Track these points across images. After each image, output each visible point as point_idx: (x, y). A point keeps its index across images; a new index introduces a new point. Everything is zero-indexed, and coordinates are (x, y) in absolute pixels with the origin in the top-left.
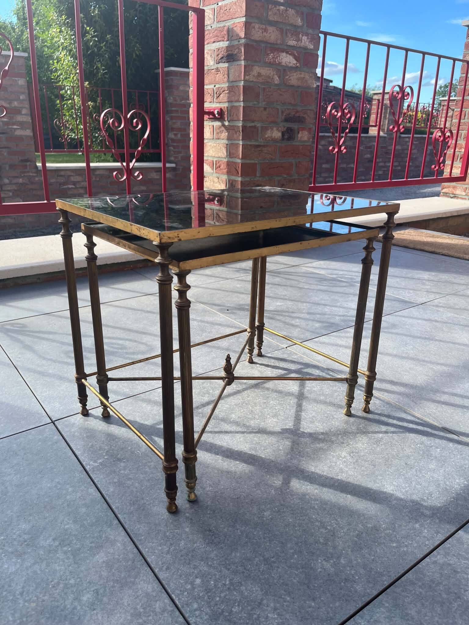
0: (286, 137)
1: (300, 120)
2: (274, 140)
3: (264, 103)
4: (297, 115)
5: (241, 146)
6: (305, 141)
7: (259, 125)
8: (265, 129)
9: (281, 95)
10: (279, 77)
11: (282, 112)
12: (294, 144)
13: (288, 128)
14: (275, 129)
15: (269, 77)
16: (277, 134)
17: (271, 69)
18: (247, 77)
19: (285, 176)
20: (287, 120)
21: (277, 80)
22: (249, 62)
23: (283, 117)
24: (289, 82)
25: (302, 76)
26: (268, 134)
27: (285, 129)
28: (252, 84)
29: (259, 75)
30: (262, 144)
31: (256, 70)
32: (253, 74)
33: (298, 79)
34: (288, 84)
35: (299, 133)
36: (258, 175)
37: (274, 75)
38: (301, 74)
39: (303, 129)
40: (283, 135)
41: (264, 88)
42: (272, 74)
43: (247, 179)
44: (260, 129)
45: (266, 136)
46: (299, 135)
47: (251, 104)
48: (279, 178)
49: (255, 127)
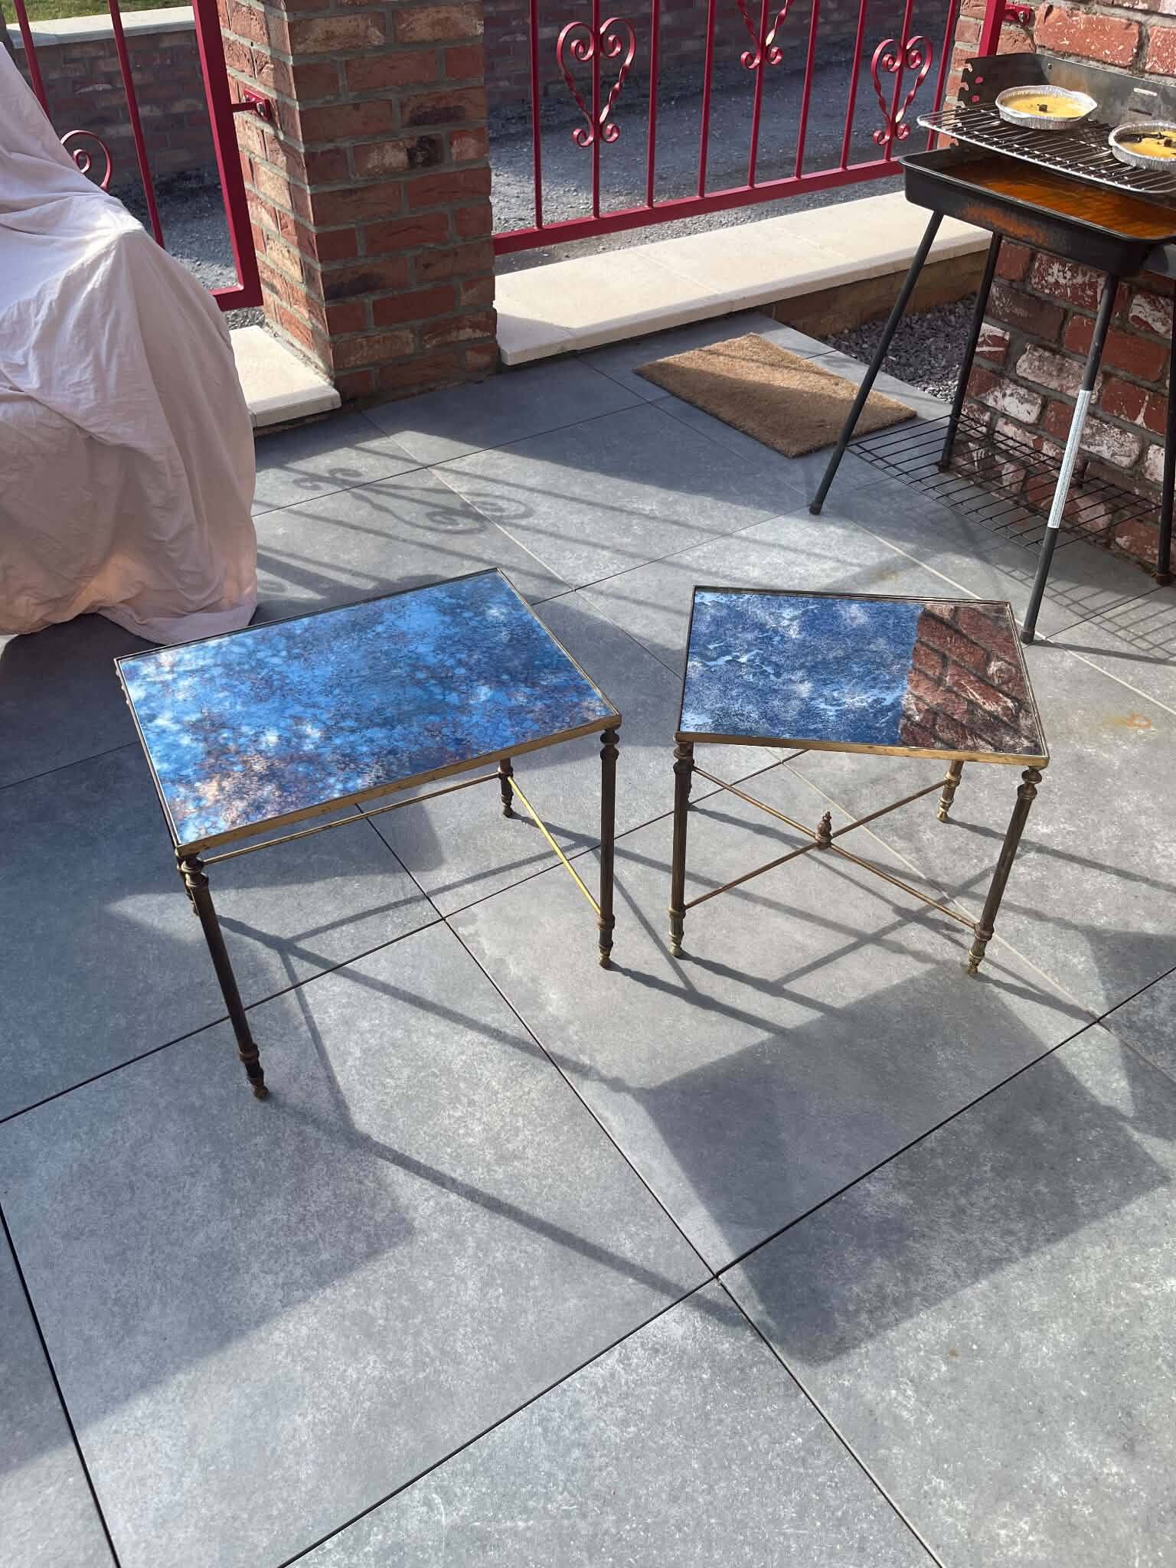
0: (420, 159)
1: (450, 115)
2: (391, 172)
3: (352, 94)
4: (442, 105)
5: (309, 198)
6: (472, 161)
7: (346, 144)
8: (361, 152)
9: (393, 68)
10: (383, 30)
11: (402, 106)
12: (445, 170)
13: (422, 138)
14: (388, 147)
15: (356, 36)
16: (395, 157)
17: (359, 17)
18: (300, 48)
19: (432, 246)
20: (416, 121)
21: (376, 36)
22: (300, 15)
23: (407, 117)
24: (411, 34)
25: (441, 16)
26: (373, 161)
27: (414, 143)
28: (312, 61)
29: (330, 36)
30: (361, 185)
31: (320, 26)
32: (312, 37)
33: (433, 25)
34: (407, 40)
35: (451, 144)
36: (360, 253)
37: (367, 28)
38: (438, 12)
39: (462, 134)
40: (411, 154)
41: (347, 61)
42: (362, 26)
43: (336, 266)
44: (350, 154)
45: (369, 166)
46: (454, 150)
47: (318, 103)
48: (419, 252)
49: (337, 151)
